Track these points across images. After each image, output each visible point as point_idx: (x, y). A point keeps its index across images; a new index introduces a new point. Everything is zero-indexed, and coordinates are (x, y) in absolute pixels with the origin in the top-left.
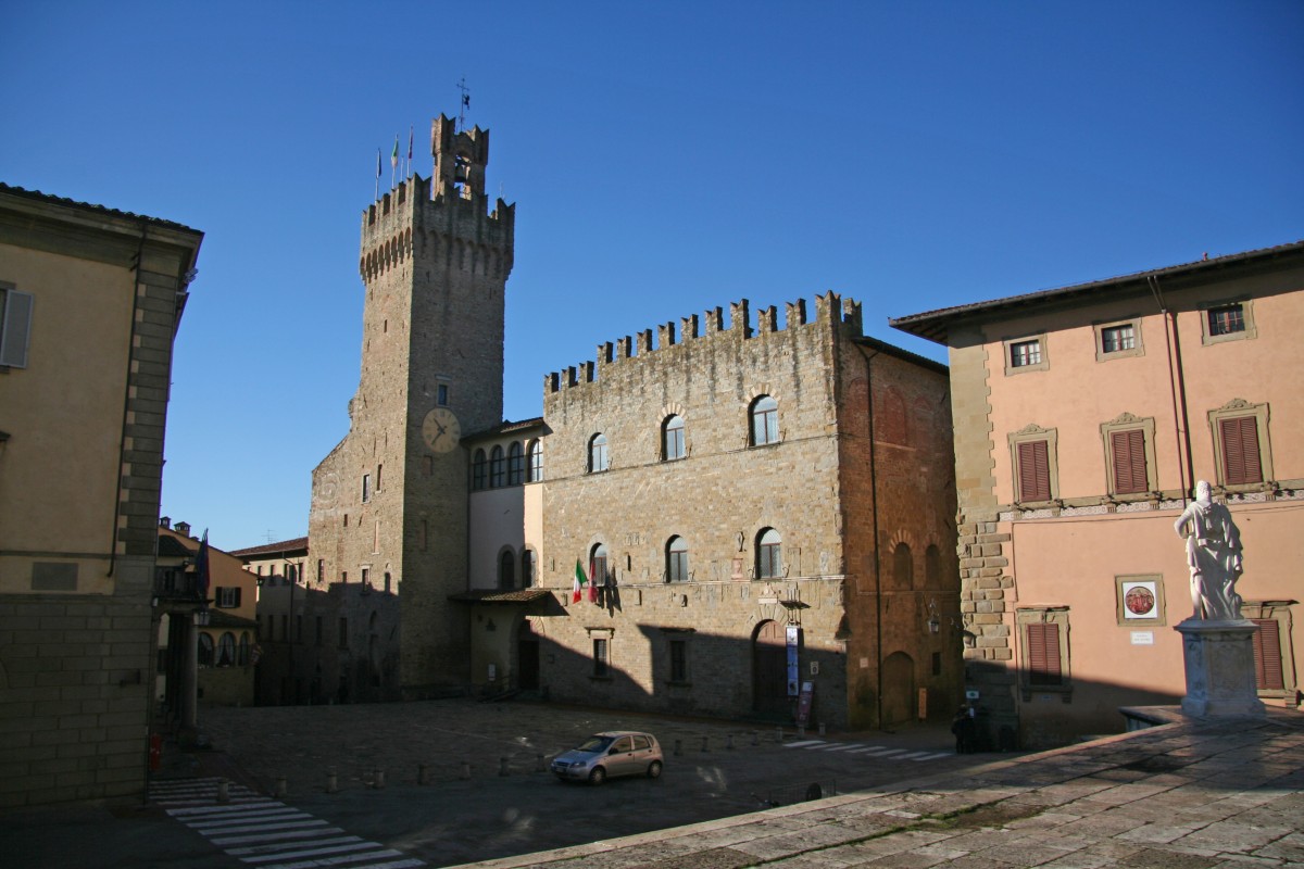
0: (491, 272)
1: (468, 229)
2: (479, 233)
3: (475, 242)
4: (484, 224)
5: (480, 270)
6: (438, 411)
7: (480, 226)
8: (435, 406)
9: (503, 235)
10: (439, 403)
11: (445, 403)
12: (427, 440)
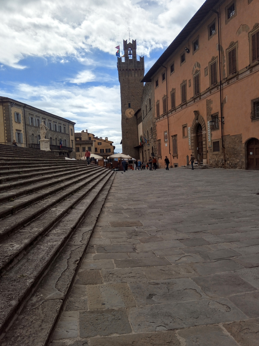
1: (132, 66)
2: (135, 67)
4: (137, 63)
5: (136, 75)
6: (129, 109)
9: (141, 65)
10: (129, 107)
11: (130, 107)
12: (126, 115)
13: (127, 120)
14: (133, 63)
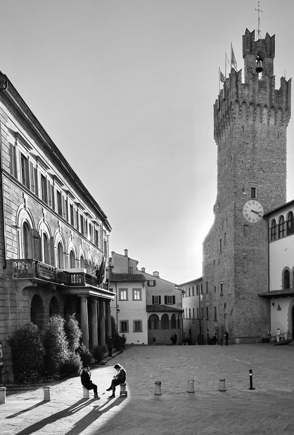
0: (279, 122)
1: (263, 98)
2: (271, 99)
3: (268, 105)
4: (273, 94)
5: (272, 122)
6: (251, 202)
7: (271, 95)
8: (249, 199)
9: (284, 99)
10: (252, 197)
11: (255, 197)
12: (245, 217)
13: (247, 228)
14: (267, 91)
